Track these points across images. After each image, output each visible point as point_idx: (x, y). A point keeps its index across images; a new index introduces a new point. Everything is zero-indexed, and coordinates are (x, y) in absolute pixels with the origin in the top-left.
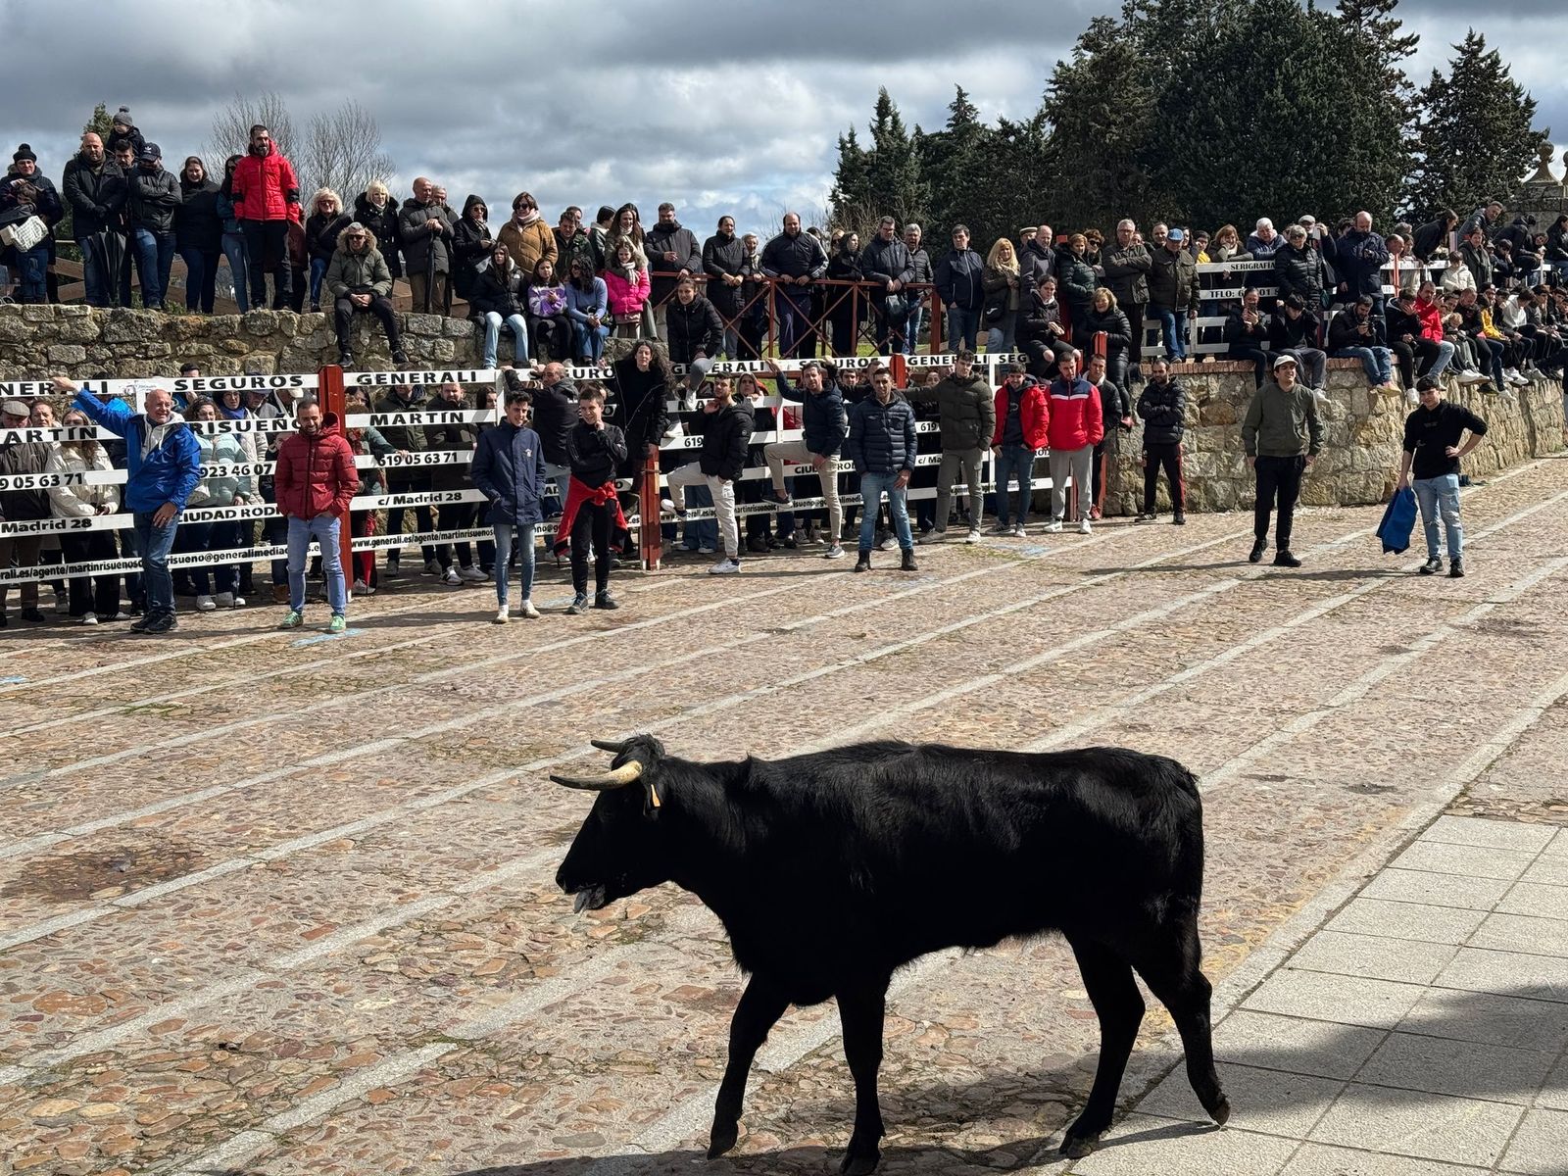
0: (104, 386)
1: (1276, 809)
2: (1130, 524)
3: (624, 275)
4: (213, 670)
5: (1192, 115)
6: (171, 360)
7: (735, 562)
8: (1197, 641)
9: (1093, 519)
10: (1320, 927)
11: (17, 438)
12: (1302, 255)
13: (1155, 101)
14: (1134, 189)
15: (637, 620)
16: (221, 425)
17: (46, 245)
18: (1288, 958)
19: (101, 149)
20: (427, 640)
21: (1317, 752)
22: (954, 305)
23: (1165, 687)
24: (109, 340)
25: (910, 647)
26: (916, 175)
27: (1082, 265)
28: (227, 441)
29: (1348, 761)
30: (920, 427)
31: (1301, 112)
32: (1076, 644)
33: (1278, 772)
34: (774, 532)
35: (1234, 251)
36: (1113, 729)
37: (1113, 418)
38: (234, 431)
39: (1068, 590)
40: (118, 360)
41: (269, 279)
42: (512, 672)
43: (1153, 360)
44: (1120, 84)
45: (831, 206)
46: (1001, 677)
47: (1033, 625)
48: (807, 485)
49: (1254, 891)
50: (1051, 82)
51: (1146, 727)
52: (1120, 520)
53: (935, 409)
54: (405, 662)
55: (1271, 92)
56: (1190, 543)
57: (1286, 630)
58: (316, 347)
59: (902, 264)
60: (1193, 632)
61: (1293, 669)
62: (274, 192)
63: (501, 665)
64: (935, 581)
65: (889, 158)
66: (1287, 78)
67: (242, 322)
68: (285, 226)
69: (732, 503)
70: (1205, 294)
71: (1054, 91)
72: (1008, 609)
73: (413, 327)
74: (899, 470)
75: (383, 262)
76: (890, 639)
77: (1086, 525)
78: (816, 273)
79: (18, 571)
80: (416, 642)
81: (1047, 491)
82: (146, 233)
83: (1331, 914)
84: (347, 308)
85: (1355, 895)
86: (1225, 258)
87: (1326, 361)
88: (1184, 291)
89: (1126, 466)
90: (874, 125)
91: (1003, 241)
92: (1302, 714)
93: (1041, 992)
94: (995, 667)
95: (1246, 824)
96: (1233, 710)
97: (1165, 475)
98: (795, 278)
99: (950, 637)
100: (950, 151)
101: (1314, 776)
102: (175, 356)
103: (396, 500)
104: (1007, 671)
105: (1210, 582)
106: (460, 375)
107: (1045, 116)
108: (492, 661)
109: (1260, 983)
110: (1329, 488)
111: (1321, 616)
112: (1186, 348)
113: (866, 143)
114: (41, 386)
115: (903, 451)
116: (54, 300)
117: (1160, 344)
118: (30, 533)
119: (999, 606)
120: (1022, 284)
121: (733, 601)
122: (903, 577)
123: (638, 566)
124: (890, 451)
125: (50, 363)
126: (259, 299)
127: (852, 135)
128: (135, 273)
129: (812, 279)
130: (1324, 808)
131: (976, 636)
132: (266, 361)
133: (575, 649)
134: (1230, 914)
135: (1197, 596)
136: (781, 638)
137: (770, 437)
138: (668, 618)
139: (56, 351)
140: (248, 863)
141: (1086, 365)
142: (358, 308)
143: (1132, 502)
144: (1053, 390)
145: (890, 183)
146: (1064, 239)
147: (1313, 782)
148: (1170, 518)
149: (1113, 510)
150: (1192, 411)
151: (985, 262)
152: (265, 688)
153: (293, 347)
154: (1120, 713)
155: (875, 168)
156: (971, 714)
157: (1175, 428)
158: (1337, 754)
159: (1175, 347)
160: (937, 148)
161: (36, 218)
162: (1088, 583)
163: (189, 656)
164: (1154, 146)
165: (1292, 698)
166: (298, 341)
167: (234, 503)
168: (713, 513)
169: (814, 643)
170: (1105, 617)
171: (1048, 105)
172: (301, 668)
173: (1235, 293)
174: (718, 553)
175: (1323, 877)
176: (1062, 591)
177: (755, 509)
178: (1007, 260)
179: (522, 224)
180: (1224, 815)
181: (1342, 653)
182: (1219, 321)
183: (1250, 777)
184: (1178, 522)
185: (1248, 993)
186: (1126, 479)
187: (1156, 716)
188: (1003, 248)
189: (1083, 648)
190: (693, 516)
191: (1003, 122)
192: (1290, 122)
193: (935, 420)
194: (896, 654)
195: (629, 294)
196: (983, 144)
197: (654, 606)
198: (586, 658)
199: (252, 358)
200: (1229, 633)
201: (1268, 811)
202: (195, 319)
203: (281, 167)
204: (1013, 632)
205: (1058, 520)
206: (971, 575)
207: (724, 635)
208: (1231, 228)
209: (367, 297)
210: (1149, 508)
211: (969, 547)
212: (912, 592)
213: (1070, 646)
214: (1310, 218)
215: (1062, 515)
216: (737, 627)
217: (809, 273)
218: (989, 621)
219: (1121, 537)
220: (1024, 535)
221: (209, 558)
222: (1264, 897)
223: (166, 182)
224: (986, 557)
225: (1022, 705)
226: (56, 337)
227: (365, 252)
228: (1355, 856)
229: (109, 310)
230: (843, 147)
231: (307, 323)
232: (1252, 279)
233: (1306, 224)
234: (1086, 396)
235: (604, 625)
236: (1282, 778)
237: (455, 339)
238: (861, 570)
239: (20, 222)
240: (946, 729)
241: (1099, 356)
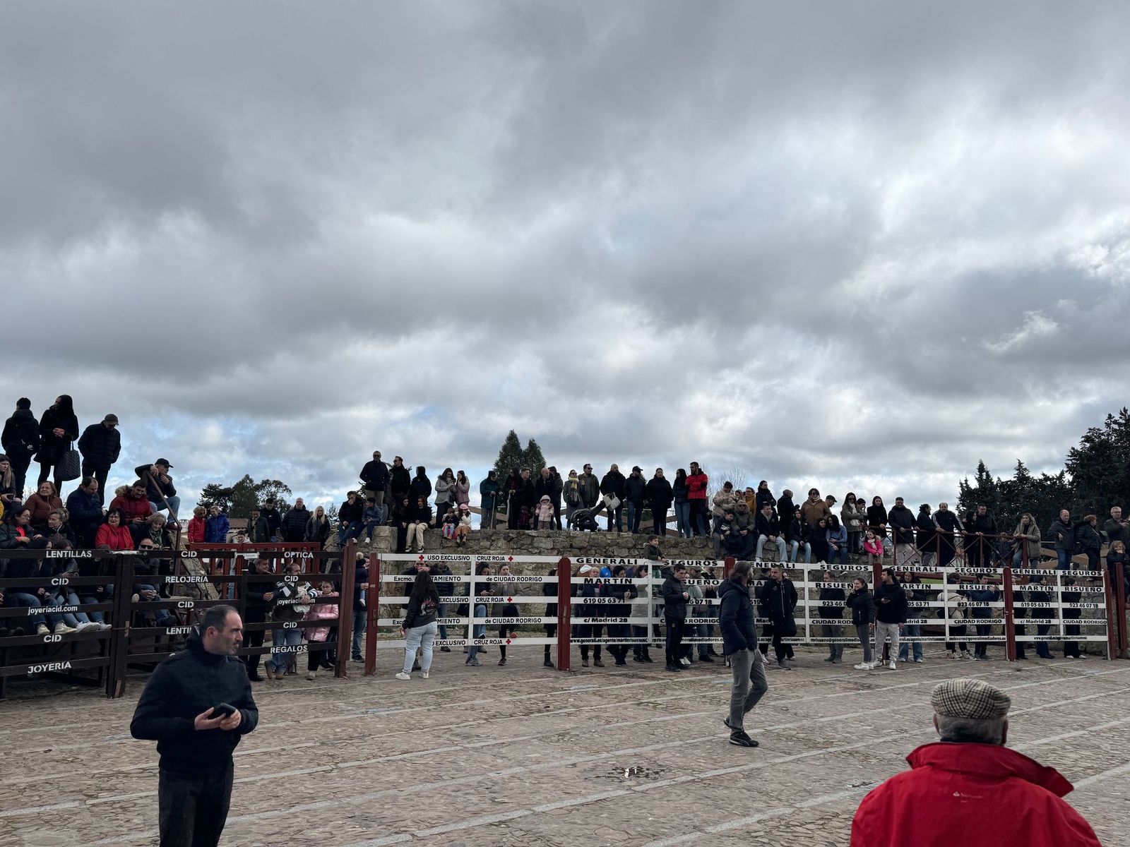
4: (675, 690)
15: (877, 687)
65: (985, 491)
79: (597, 639)
90: (977, 476)
100: (1016, 488)
113: (974, 484)
118: (603, 623)
127: (966, 481)
138: (893, 688)
139: (617, 551)
140: (693, 778)
152: (698, 700)
172: (714, 693)
197: (885, 682)
226: (617, 545)
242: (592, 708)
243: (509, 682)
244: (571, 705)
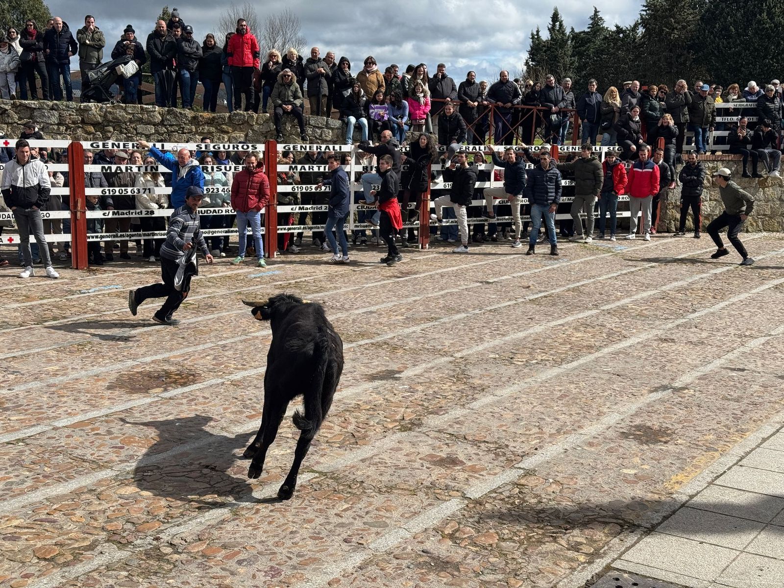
0: (163, 146)
1: (739, 385)
2: (671, 237)
3: (418, 100)
4: (209, 287)
5: (717, 26)
6: (195, 134)
7: (466, 247)
8: (703, 298)
9: (652, 233)
10: (758, 446)
11: (121, 170)
12: (772, 101)
13: (698, 17)
14: (684, 63)
15: (415, 273)
16: (217, 168)
17: (137, 75)
18: (740, 460)
19: (165, 28)
20: (312, 278)
21: (763, 357)
22: (586, 121)
23: (684, 320)
24: (166, 123)
25: (553, 294)
26: (570, 53)
27: (654, 101)
28: (218, 175)
29: (779, 363)
30: (564, 183)
31: (776, 26)
32: (639, 297)
33: (741, 367)
34: (486, 233)
35: (735, 97)
36: (655, 340)
37: (666, 181)
38: (224, 171)
39: (636, 269)
40: (170, 133)
41: (243, 96)
42: (353, 296)
43: (689, 152)
44: (680, 8)
45: (525, 68)
46: (598, 311)
47: (617, 286)
48: (504, 210)
49: (724, 426)
50: (644, 6)
51: (673, 340)
52: (666, 234)
53: (573, 173)
54: (301, 288)
55: (760, 15)
56: (703, 248)
57: (750, 295)
58: (264, 130)
59: (560, 98)
60: (701, 293)
61: (753, 314)
62: (248, 52)
63: (347, 292)
64: (567, 262)
65: (556, 44)
66: (769, 8)
67: (229, 117)
68: (253, 69)
69: (466, 217)
70: (718, 119)
71: (645, 11)
72: (605, 277)
73: (312, 122)
74: (551, 204)
75: (299, 89)
76: (543, 289)
77: (648, 236)
78: (515, 102)
79: (119, 234)
80: (307, 279)
81: (628, 218)
82: (186, 72)
83: (764, 440)
84: (280, 111)
85: (778, 431)
86: (731, 100)
87: (781, 156)
88: (708, 117)
89: (671, 207)
90: (550, 26)
91: (612, 88)
92: (756, 338)
93: (610, 469)
94: (596, 306)
95: (723, 392)
96: (720, 334)
97: (691, 212)
98: (504, 104)
99: (574, 290)
100: (589, 41)
101: (760, 369)
102: (197, 133)
103: (300, 208)
104: (602, 308)
105: (711, 268)
106: (334, 147)
107: (640, 24)
108: (343, 290)
109: (725, 472)
110: (778, 222)
111: (770, 289)
112: (707, 147)
113: (545, 36)
114: (133, 144)
115: (554, 194)
116: (140, 103)
117: (693, 144)
118: (125, 216)
119: (600, 275)
120: (622, 111)
121: (463, 266)
122: (551, 259)
123: (417, 247)
124: (547, 194)
125: (137, 133)
126: (238, 106)
127: (538, 32)
128: (179, 90)
129: (513, 105)
130: (764, 386)
131: (587, 290)
132: (240, 137)
133: (384, 286)
134: (711, 437)
135: (704, 275)
136: (487, 286)
137: (487, 185)
138: (431, 273)
139: (141, 128)
140: (222, 381)
141: (653, 154)
142: (285, 112)
143: (673, 226)
144: (634, 166)
145: (556, 57)
146: (646, 88)
147: (759, 373)
148: (693, 235)
149: (662, 229)
150: (708, 180)
151: (603, 97)
152: (233, 297)
153: (253, 130)
154: (659, 333)
155: (549, 49)
156: (582, 329)
157: (699, 188)
158: (773, 359)
159: (701, 146)
160: (582, 39)
161: (133, 62)
162: (647, 266)
163: (198, 280)
164: (697, 41)
165: (751, 329)
166: (256, 127)
167: (223, 206)
168: (456, 222)
169: (504, 289)
170: (655, 283)
171: (642, 18)
172: (250, 288)
173: (735, 119)
174: (458, 242)
175: (762, 421)
176: (633, 269)
177: (477, 221)
178: (614, 98)
179: (368, 72)
180: (711, 387)
181: (780, 308)
182: (725, 133)
183: (727, 368)
184: (697, 237)
185: (718, 477)
186: (670, 213)
187: (678, 335)
188: (612, 91)
189: (642, 299)
190: (445, 223)
191: (617, 27)
192: (770, 31)
193: (572, 179)
194: (545, 297)
195: (419, 109)
196: (606, 38)
197: (425, 267)
198: (389, 291)
199: (234, 135)
200: (719, 295)
201: (735, 386)
202: (207, 115)
203: (252, 40)
204: (606, 289)
205: (633, 233)
206: (586, 259)
207: (458, 283)
208: (736, 85)
209: (290, 107)
210: (682, 229)
211: (586, 245)
212: (555, 266)
213: (635, 297)
214: (777, 81)
215: (635, 230)
216: (465, 280)
217: (512, 102)
218: (594, 283)
219: (666, 243)
220: (615, 240)
221: (209, 232)
222: (730, 429)
223: (195, 46)
224: (594, 250)
225: (608, 326)
226: (141, 121)
227: (290, 84)
228: (779, 411)
229: (166, 109)
230: (533, 38)
231: (260, 118)
232: (745, 112)
233: (775, 84)
234: (651, 170)
235: (399, 275)
236: (743, 370)
237: (332, 129)
238: (530, 254)
239: (126, 64)
240: (569, 336)
241: (660, 149)
242: (116, 312)
243: (15, 286)
244: (92, 310)
